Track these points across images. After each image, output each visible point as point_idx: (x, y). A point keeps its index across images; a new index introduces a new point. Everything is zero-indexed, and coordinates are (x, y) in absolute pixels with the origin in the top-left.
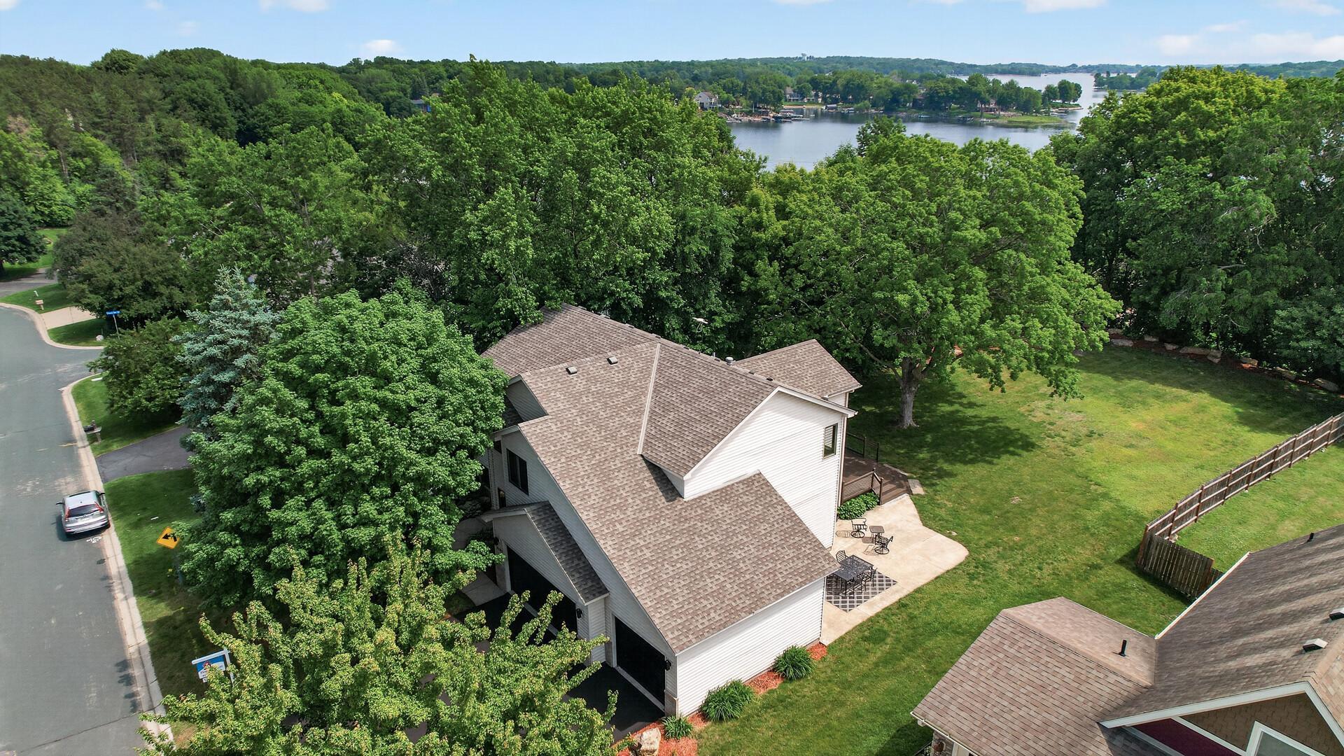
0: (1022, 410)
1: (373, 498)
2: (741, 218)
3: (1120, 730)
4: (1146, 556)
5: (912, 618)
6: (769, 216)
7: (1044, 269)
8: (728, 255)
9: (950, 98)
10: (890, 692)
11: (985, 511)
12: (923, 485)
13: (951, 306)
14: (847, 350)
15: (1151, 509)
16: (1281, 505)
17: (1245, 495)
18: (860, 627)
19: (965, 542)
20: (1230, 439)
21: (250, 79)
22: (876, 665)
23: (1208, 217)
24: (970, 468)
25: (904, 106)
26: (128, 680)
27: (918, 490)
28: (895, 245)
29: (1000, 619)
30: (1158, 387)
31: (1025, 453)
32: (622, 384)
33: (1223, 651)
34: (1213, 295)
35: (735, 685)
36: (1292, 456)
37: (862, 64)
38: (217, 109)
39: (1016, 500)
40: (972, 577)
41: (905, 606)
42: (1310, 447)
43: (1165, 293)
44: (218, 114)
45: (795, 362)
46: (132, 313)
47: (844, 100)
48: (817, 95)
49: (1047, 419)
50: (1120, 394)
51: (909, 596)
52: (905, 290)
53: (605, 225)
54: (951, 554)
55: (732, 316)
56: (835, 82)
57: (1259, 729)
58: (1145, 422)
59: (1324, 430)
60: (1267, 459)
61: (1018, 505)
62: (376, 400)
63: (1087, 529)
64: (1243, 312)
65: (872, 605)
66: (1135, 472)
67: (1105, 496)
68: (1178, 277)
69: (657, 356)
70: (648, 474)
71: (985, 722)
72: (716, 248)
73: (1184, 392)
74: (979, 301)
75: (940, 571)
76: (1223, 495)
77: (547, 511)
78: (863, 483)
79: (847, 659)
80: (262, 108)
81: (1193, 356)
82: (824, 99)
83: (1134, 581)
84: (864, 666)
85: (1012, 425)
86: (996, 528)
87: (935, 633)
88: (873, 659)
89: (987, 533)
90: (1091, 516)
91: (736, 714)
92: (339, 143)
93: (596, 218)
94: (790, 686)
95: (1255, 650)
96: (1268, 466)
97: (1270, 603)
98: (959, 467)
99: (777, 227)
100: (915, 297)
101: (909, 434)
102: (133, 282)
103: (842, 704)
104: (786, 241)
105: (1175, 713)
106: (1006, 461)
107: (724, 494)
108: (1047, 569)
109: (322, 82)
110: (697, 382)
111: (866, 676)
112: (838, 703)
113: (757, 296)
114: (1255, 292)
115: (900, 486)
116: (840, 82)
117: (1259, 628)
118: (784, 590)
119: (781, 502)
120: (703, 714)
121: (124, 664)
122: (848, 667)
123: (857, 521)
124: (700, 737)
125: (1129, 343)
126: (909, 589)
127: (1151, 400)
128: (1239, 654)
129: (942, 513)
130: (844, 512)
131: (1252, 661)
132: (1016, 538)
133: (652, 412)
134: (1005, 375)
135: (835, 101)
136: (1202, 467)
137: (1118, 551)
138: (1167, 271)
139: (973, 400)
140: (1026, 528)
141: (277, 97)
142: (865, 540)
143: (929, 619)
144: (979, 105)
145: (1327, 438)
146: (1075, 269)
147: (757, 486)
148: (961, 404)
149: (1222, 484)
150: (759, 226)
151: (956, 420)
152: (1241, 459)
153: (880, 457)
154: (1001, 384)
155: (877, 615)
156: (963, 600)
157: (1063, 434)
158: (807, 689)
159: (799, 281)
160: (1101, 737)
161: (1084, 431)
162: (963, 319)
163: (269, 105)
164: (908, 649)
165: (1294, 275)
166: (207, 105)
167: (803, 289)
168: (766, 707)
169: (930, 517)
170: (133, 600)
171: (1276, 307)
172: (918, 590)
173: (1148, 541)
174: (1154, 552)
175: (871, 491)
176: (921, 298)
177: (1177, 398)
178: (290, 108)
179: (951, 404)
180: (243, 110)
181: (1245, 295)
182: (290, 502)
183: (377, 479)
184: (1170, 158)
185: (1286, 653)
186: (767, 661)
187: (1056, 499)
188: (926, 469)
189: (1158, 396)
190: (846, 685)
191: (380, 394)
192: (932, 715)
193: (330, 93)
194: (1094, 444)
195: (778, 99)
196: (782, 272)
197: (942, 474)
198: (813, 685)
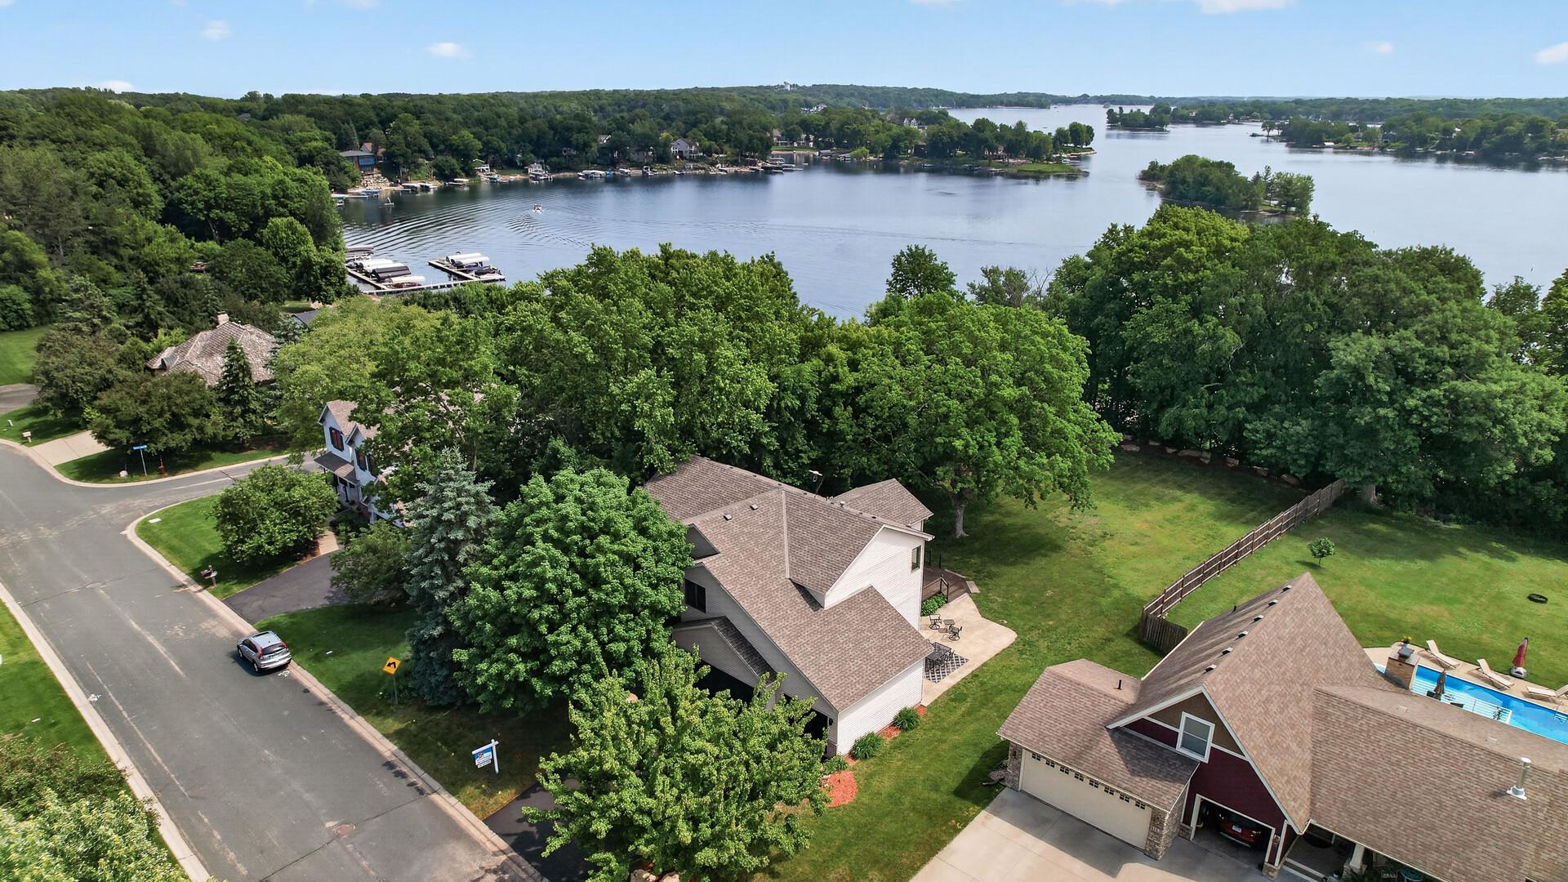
0: (1049, 516)
1: (621, 622)
2: (820, 373)
3: (1117, 729)
4: (1144, 630)
5: (982, 684)
6: (843, 370)
7: (1061, 413)
8: (812, 406)
9: (955, 145)
10: (976, 731)
11: (1026, 603)
12: (977, 585)
13: (994, 448)
14: (909, 477)
15: (1149, 594)
16: (1241, 585)
17: (1218, 579)
18: (947, 693)
19: (1015, 628)
20: (1211, 533)
21: (171, 147)
22: (963, 716)
23: (1191, 347)
24: (1012, 569)
25: (906, 153)
26: (403, 775)
27: (975, 589)
28: (950, 403)
29: (1045, 673)
30: (1158, 489)
31: (1054, 555)
32: (765, 526)
33: (1173, 679)
34: (1197, 411)
35: (871, 735)
36: (1252, 546)
37: (852, 95)
38: (140, 185)
39: (1049, 593)
40: (1021, 652)
41: (976, 676)
42: (1267, 537)
43: (1162, 407)
44: (141, 191)
45: (883, 499)
46: (161, 447)
47: (839, 144)
48: (808, 139)
49: (1070, 524)
50: (1128, 498)
51: (980, 669)
52: (959, 437)
53: (728, 395)
54: (1003, 637)
55: (815, 453)
56: (827, 124)
57: (1185, 715)
58: (1146, 521)
59: (1277, 523)
60: (1233, 550)
61: (1051, 597)
62: (614, 553)
63: (1102, 612)
64: (1222, 423)
65: (953, 677)
66: (1138, 566)
67: (1116, 586)
68: (1172, 394)
69: (784, 502)
70: (797, 592)
71: (1041, 733)
72: (803, 399)
73: (1178, 493)
74: (1015, 441)
75: (999, 650)
76: (1200, 580)
77: (725, 622)
78: (935, 587)
79: (942, 714)
80: (189, 180)
81: (1190, 459)
82: (816, 143)
83: (1136, 648)
84: (953, 718)
85: (1042, 531)
86: (1036, 615)
87: (1000, 692)
88: (960, 712)
89: (1030, 620)
90: (1105, 602)
91: (875, 754)
92: (291, 223)
93: (721, 390)
94: (906, 734)
95: (1186, 676)
96: (1235, 554)
97: (1203, 650)
98: (1004, 569)
99: (850, 379)
100: (968, 442)
101: (961, 543)
102: (161, 415)
103: (945, 741)
104: (858, 390)
105: (1144, 714)
106: (1040, 562)
107: (850, 603)
108: (1074, 644)
109: (250, 143)
110: (821, 522)
111: (956, 723)
112: (941, 741)
113: (834, 436)
114: (1230, 408)
115: (961, 587)
116: (834, 125)
117: (1193, 664)
118: (900, 667)
119: (890, 607)
120: (853, 755)
121: (389, 765)
122: (943, 719)
123: (933, 617)
124: (854, 769)
125: (1135, 449)
126: (978, 664)
127: (1152, 503)
128: (1180, 679)
129: (995, 606)
130: (925, 611)
131: (1183, 682)
132: (1051, 623)
133: (791, 546)
134: (1036, 497)
135: (829, 146)
136: (1188, 558)
137: (1125, 627)
138: (1162, 390)
139: (1009, 509)
140: (1057, 615)
141: (206, 167)
142: (941, 631)
143: (994, 683)
144: (986, 153)
145: (1280, 529)
146: (1085, 408)
147: (870, 595)
148: (1000, 514)
149: (1198, 572)
150: (835, 378)
151: (999, 529)
152: (1217, 549)
153: (943, 564)
154: (1033, 503)
155: (958, 684)
156: (1017, 669)
157: (1083, 536)
158: (918, 735)
159: (871, 423)
160: (1106, 734)
161: (1099, 532)
162: (1004, 458)
163: (196, 176)
164: (983, 705)
165: (1257, 393)
166: (127, 180)
167: (874, 430)
168: (895, 748)
169: (987, 610)
170: (360, 719)
171: (1246, 420)
172: (985, 664)
173: (1145, 619)
174: (1149, 628)
175: (940, 592)
176: (973, 443)
177: (1175, 499)
178: (223, 179)
179: (992, 513)
180: (163, 182)
181: (1222, 410)
182: (562, 628)
183: (622, 608)
184: (1159, 298)
185: (1198, 675)
186: (889, 719)
187: (1079, 591)
188: (978, 572)
189: (1159, 498)
190: (944, 730)
191: (616, 547)
192: (1009, 732)
193: (260, 157)
194: (1107, 544)
195: (765, 147)
196: (855, 416)
197: (991, 576)
198: (922, 733)
